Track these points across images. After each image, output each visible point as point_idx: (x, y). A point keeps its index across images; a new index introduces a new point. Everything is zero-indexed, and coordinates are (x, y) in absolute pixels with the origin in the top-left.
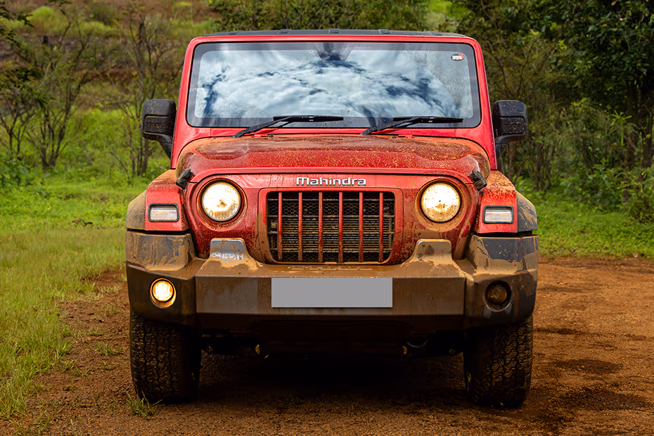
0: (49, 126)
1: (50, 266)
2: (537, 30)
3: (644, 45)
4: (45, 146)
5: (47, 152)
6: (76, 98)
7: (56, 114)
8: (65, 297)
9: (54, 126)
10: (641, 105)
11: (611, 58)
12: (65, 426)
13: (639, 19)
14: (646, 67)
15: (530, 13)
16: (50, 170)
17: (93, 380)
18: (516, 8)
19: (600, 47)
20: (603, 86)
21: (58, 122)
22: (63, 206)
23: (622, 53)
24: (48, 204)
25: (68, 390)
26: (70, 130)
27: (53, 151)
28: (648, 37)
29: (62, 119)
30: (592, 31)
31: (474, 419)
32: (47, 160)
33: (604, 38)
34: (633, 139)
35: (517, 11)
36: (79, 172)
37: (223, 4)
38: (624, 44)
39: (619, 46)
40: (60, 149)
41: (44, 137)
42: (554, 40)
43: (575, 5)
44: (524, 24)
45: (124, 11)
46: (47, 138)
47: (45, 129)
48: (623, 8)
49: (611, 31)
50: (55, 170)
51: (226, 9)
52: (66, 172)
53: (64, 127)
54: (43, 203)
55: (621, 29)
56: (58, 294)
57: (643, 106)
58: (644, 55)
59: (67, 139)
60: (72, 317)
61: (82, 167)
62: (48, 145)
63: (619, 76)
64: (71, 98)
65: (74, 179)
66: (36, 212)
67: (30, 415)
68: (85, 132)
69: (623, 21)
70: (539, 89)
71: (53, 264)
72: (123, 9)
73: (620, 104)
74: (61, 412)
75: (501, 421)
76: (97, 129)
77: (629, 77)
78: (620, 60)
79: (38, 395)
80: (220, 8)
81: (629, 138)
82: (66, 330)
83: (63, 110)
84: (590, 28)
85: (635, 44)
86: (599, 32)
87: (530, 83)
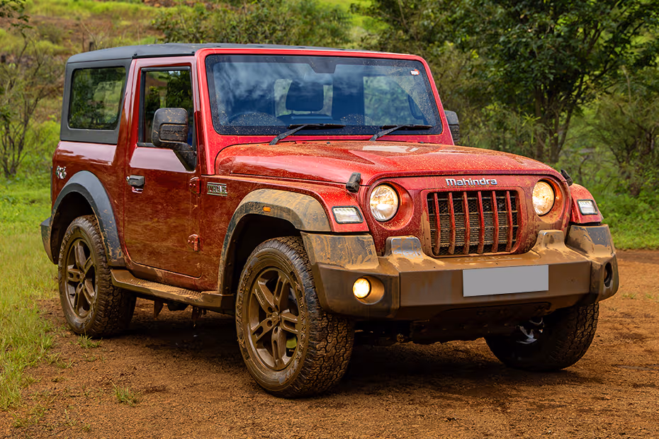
0: (10, 138)
1: (25, 267)
2: (451, 41)
3: (550, 53)
4: (6, 156)
5: (8, 161)
6: (34, 112)
7: (15, 127)
8: (42, 295)
9: (14, 137)
10: (548, 107)
11: (520, 66)
12: (58, 415)
13: (545, 30)
14: (552, 74)
15: (445, 26)
16: (11, 178)
17: (78, 371)
18: (432, 21)
19: (511, 56)
20: (514, 91)
21: (17, 134)
22: (30, 211)
23: (531, 61)
24: (16, 210)
25: (56, 382)
26: (28, 141)
27: (14, 160)
28: (554, 46)
29: (21, 131)
30: (503, 42)
31: (429, 397)
32: (9, 169)
33: (514, 48)
34: (542, 137)
35: (433, 24)
36: (38, 179)
37: (165, 23)
38: (532, 53)
39: (527, 55)
40: (20, 159)
41: (5, 148)
42: (465, 50)
43: (487, 18)
44: (439, 35)
45: (70, 31)
46: (7, 149)
47: (6, 140)
48: (531, 20)
49: (521, 41)
50: (18, 178)
51: (168, 28)
52: (26, 179)
53: (23, 138)
54: (12, 209)
55: (529, 40)
56: (35, 293)
57: (550, 107)
58: (551, 62)
59: (26, 149)
60: (51, 314)
61: (41, 175)
62: (9, 155)
63: (528, 81)
64: (29, 112)
65: (34, 186)
66: (5, 217)
67: (26, 405)
68: (42, 143)
69: (531, 32)
70: (457, 95)
71: (27, 265)
72: (69, 29)
73: (529, 106)
74: (53, 402)
75: (454, 399)
76: (53, 140)
77: (538, 82)
78: (529, 67)
79: (29, 386)
80: (163, 27)
81: (538, 137)
82: (47, 326)
83: (22, 123)
84: (502, 39)
85: (543, 53)
86: (509, 42)
87: (448, 90)
